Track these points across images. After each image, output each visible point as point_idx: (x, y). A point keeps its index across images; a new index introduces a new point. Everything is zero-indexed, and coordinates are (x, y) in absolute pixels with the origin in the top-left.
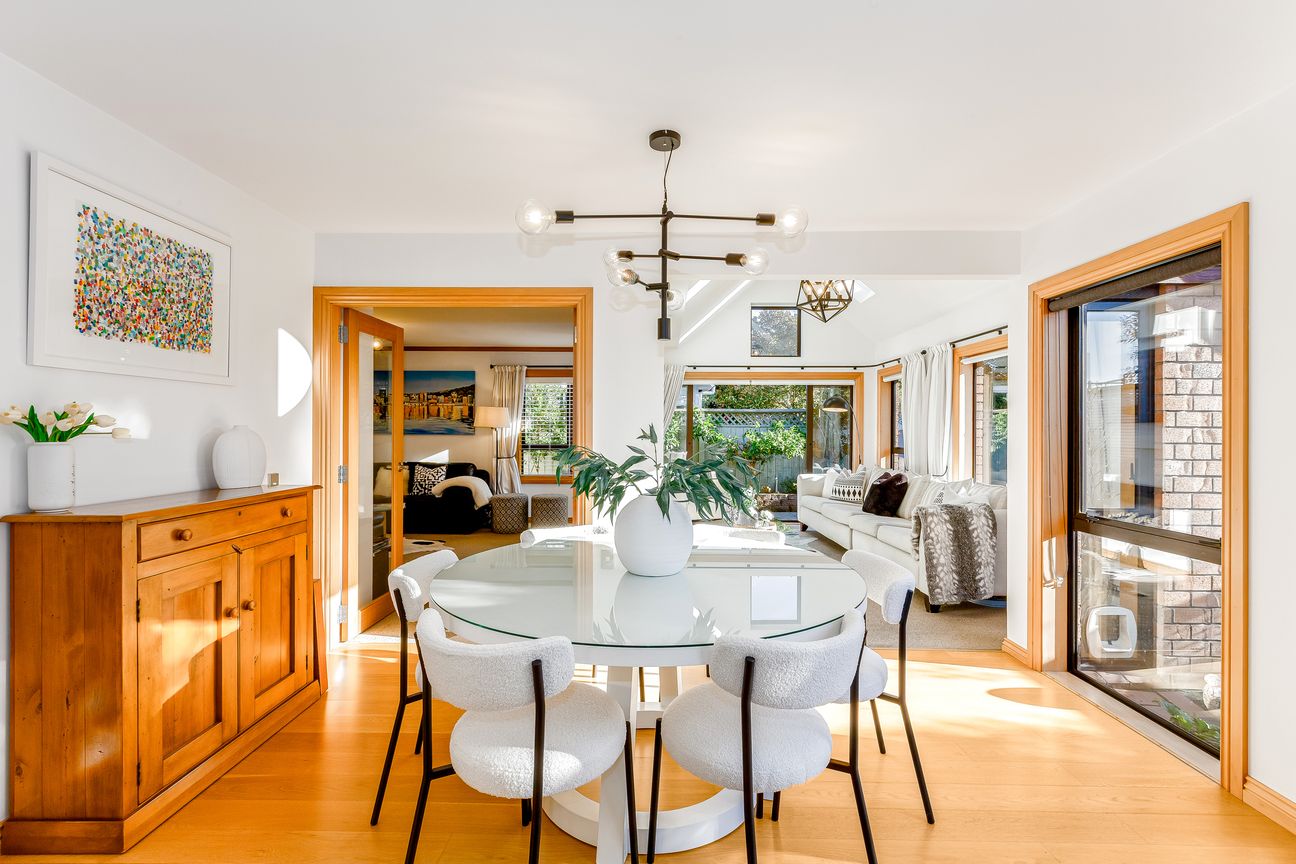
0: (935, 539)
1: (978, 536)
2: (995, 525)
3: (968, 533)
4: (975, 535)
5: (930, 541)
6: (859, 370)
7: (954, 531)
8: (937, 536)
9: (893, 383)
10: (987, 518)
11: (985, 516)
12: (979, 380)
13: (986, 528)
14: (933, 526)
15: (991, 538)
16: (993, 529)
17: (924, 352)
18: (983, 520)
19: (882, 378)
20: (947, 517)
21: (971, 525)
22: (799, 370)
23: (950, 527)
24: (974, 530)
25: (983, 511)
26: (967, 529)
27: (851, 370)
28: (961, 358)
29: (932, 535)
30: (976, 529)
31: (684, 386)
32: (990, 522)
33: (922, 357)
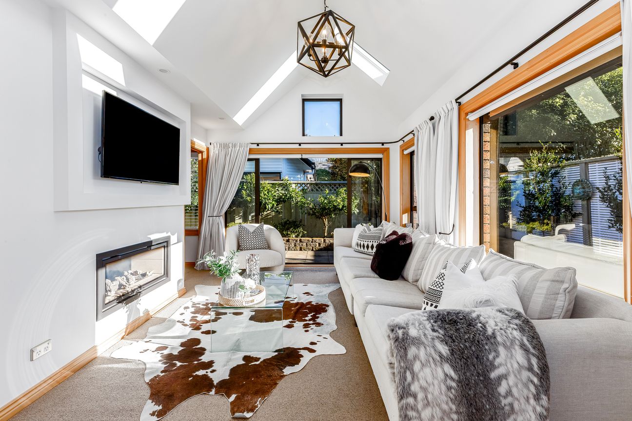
0: (420, 396)
1: (509, 393)
2: (544, 369)
3: (490, 385)
4: (502, 389)
5: (411, 400)
6: (386, 146)
7: (459, 382)
8: (424, 390)
9: (412, 154)
10: (526, 350)
11: (522, 346)
12: (486, 137)
13: (526, 374)
14: (417, 366)
15: (537, 398)
16: (540, 379)
17: (432, 118)
18: (519, 356)
19: (403, 151)
20: (444, 349)
21: (493, 367)
22: (339, 146)
23: (452, 373)
24: (500, 378)
25: (517, 334)
26: (487, 378)
27: (380, 146)
28: (467, 114)
29: (415, 388)
30: (504, 377)
31: (249, 160)
32: (534, 361)
33: (430, 124)
